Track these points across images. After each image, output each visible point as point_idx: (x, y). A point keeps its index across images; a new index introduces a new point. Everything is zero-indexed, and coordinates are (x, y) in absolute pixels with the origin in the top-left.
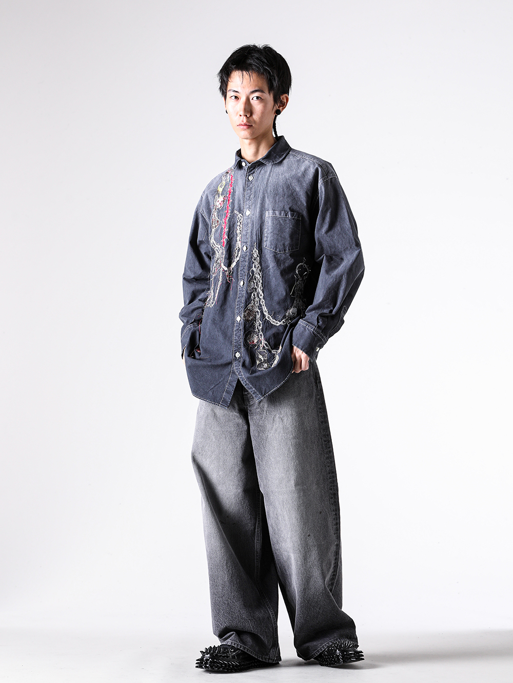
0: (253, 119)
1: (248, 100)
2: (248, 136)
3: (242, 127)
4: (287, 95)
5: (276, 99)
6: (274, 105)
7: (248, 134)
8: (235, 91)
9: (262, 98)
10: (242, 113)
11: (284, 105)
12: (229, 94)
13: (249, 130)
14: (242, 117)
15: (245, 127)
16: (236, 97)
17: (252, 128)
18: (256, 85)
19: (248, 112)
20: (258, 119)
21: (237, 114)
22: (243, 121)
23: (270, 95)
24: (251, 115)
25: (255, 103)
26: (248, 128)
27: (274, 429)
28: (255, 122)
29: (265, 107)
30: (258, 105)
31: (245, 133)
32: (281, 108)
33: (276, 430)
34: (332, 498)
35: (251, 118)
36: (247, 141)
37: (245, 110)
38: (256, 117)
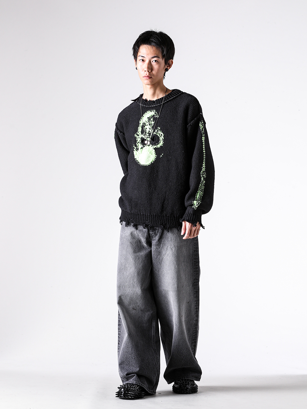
0: (153, 73)
1: (150, 62)
2: (149, 83)
3: (146, 78)
4: (172, 60)
5: (166, 62)
6: (165, 66)
7: (149, 82)
8: (142, 56)
9: (158, 61)
10: (146, 69)
11: (170, 66)
12: (139, 58)
13: (150, 80)
14: (146, 72)
15: (148, 78)
16: (143, 60)
17: (152, 79)
18: (155, 54)
19: (150, 69)
20: (155, 73)
21: (143, 70)
22: (146, 75)
23: (163, 60)
24: (152, 71)
25: (154, 64)
26: (149, 79)
27: (167, 254)
28: (153, 75)
29: (159, 66)
30: (156, 65)
31: (147, 81)
32: (169, 67)
33: (168, 255)
34: (195, 294)
35: (151, 73)
36: (149, 86)
37: (148, 68)
38: (154, 72)
